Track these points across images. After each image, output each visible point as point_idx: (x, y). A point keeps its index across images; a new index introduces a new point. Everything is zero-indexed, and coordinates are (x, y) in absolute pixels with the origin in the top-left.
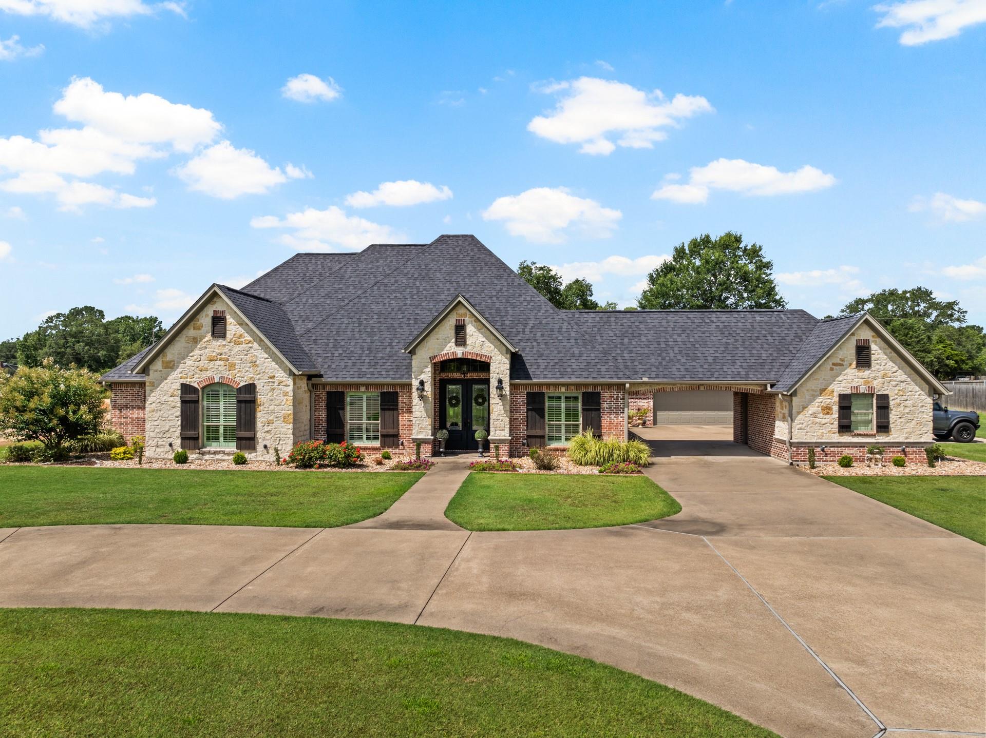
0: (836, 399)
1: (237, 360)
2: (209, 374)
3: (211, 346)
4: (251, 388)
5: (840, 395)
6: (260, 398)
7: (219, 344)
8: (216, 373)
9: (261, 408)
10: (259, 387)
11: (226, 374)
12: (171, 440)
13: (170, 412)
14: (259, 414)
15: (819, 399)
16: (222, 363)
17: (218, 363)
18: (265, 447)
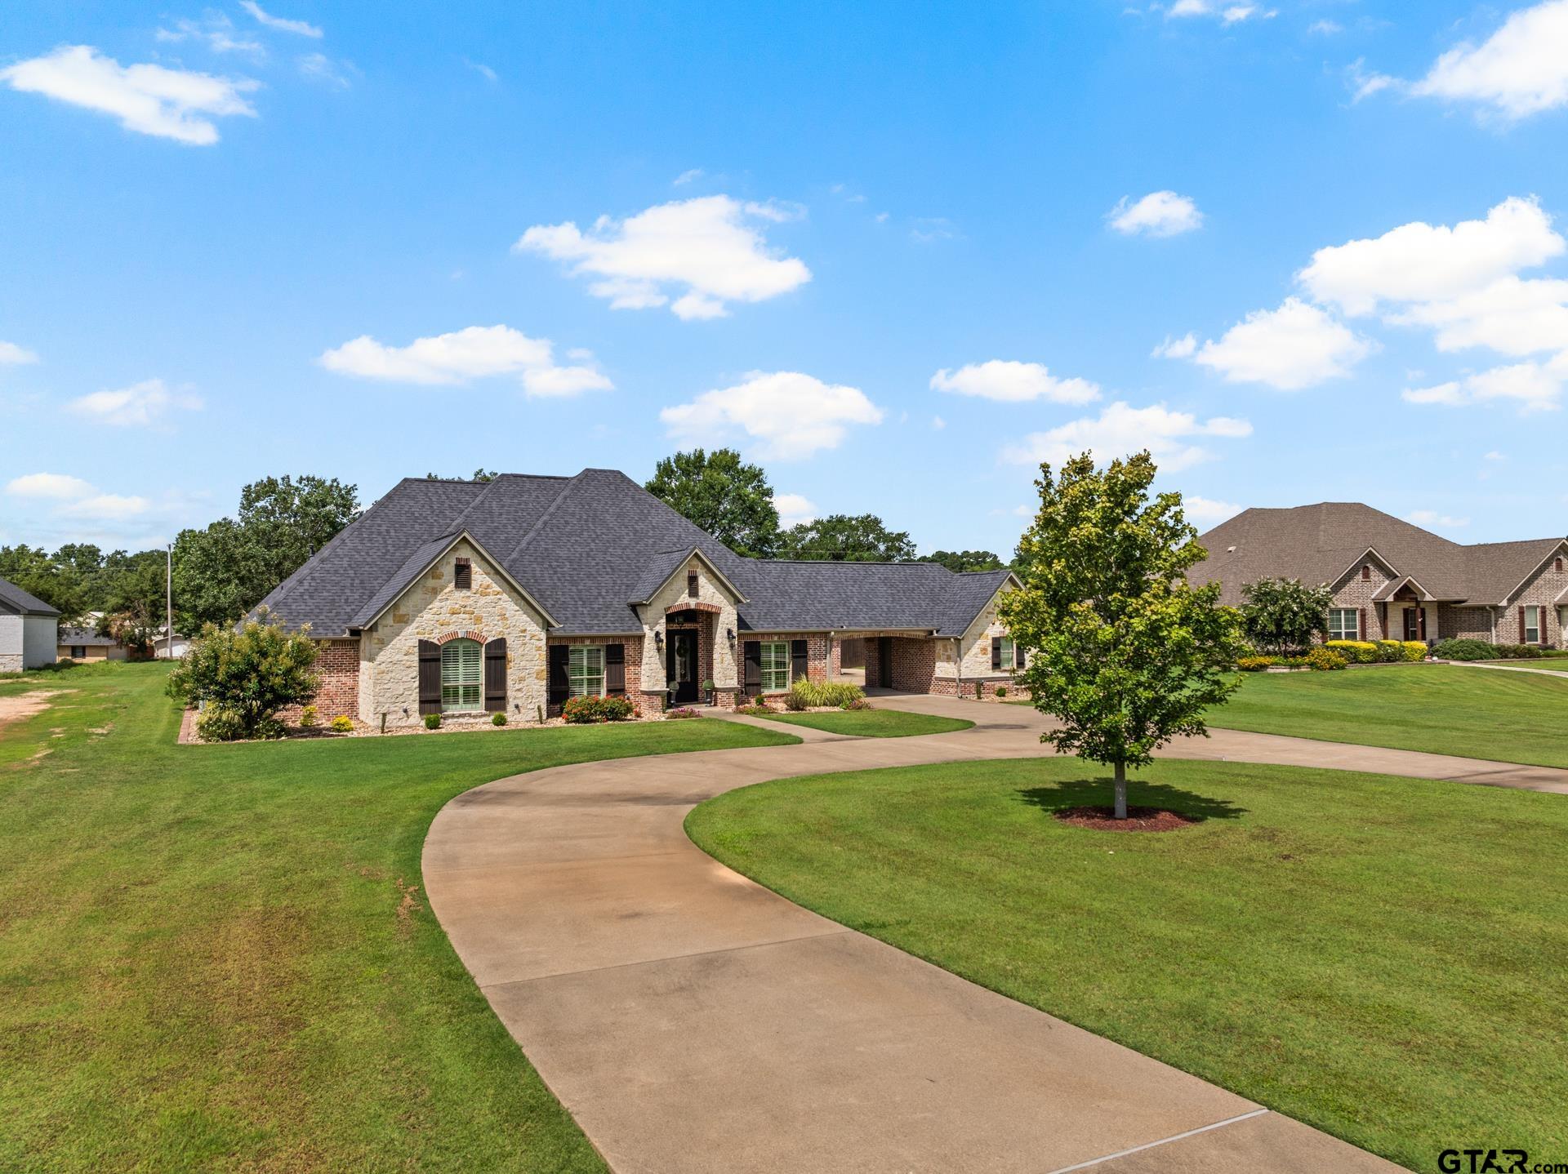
0: (990, 641)
1: (484, 612)
2: (452, 628)
3: (451, 597)
4: (501, 643)
5: (993, 638)
6: (510, 654)
7: (462, 595)
8: (461, 627)
9: (512, 664)
10: (508, 642)
11: (473, 628)
12: (405, 705)
13: (404, 673)
14: (509, 671)
15: (979, 642)
16: (467, 616)
17: (462, 616)
18: (517, 707)
